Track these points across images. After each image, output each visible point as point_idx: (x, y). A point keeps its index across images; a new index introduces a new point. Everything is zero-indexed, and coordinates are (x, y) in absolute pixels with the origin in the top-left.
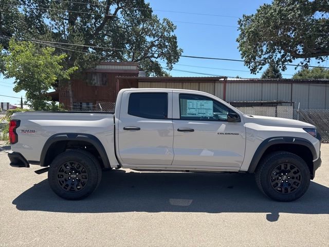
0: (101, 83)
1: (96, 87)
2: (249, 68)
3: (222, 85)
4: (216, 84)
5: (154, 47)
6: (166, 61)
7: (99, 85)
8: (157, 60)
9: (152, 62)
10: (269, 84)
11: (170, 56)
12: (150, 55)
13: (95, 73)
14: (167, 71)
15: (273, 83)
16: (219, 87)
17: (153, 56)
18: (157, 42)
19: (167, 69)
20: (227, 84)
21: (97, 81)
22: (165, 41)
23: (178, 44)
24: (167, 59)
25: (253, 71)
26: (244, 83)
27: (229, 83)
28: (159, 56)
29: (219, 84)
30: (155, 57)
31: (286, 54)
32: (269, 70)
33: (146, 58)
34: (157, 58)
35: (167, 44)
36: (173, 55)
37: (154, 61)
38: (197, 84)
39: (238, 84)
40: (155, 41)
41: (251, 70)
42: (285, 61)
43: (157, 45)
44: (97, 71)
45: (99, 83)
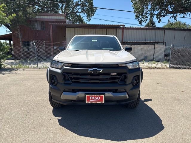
0: (41, 28)
1: (37, 31)
2: (138, 20)
3: (121, 31)
4: (118, 30)
5: (78, 6)
6: (86, 15)
7: (39, 30)
8: (80, 14)
9: (77, 15)
10: (151, 31)
11: (89, 12)
12: (76, 11)
13: (36, 21)
14: (87, 22)
15: (153, 30)
16: (120, 32)
17: (77, 12)
18: (80, 2)
19: (87, 21)
20: (124, 30)
21: (37, 27)
22: (85, 2)
23: (93, 4)
24: (87, 13)
25: (140, 22)
26: (135, 29)
27: (125, 29)
28: (81, 12)
29: (119, 30)
30: (79, 13)
31: (161, 11)
32: (149, 23)
33: (73, 13)
34: (80, 13)
35: (87, 4)
36: (91, 11)
37: (78, 15)
38: (105, 30)
39: (131, 30)
40: (78, 2)
41: (139, 22)
42: (161, 16)
43: (80, 4)
44: (37, 20)
45: (39, 28)
